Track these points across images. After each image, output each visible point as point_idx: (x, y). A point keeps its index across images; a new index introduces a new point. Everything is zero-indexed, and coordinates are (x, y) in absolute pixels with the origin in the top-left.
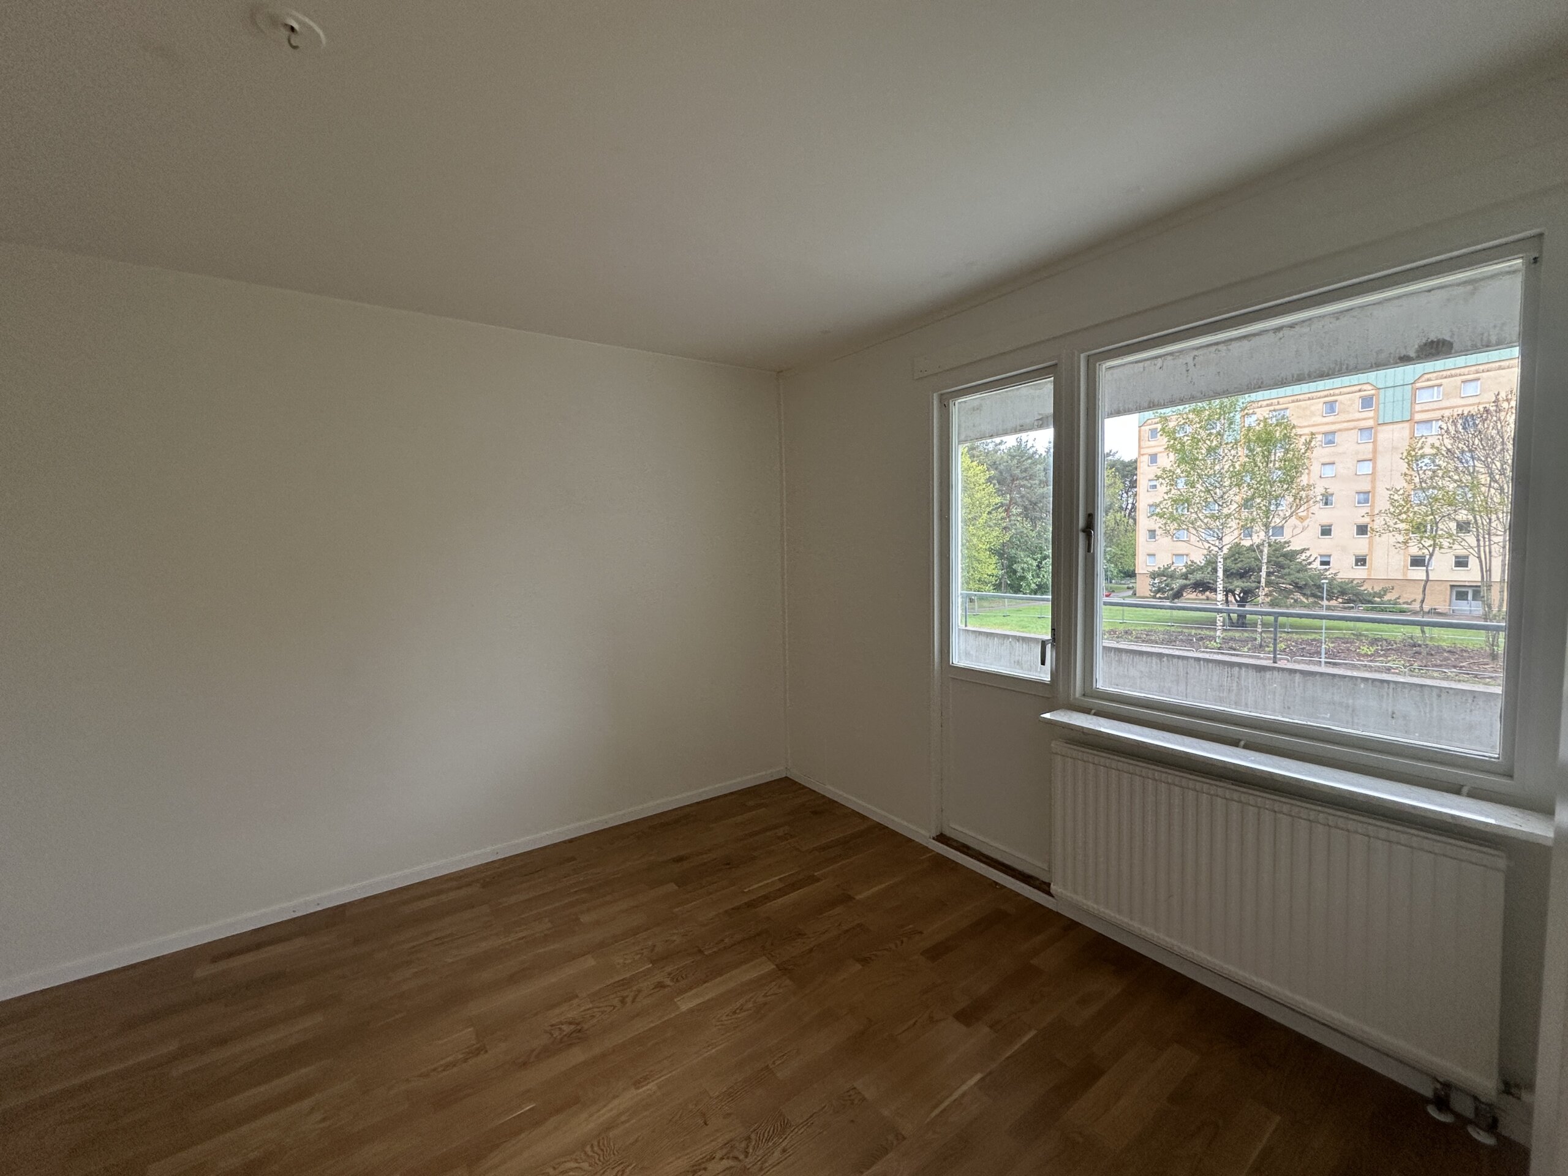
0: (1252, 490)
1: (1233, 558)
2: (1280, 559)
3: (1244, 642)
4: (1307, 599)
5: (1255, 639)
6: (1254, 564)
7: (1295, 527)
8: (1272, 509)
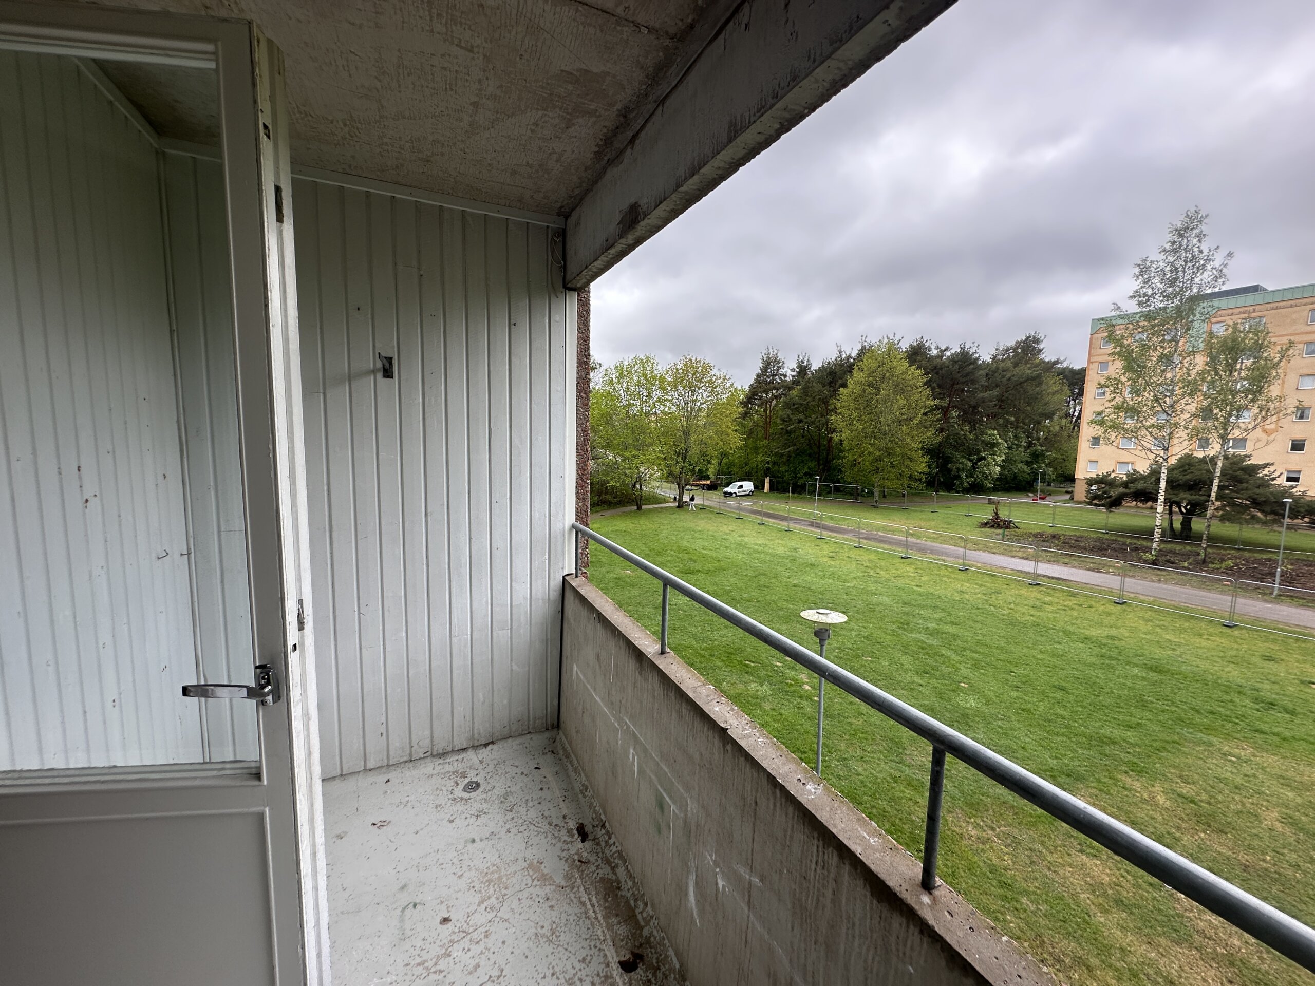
0: (1209, 399)
1: (1181, 469)
2: (1238, 473)
3: (1185, 556)
4: (1266, 516)
5: (1199, 554)
6: (1205, 477)
7: (1259, 440)
8: (1231, 421)
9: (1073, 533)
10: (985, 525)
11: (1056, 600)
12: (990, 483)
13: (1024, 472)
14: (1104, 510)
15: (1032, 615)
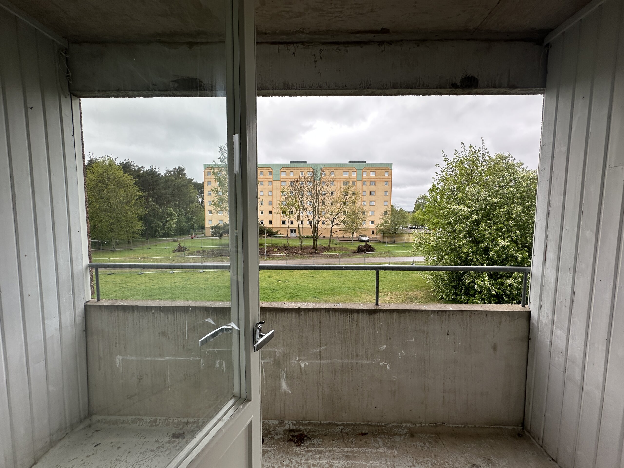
9: (209, 249)
10: (175, 251)
11: (211, 276)
12: (172, 232)
13: (185, 226)
14: (218, 238)
15: (206, 284)
